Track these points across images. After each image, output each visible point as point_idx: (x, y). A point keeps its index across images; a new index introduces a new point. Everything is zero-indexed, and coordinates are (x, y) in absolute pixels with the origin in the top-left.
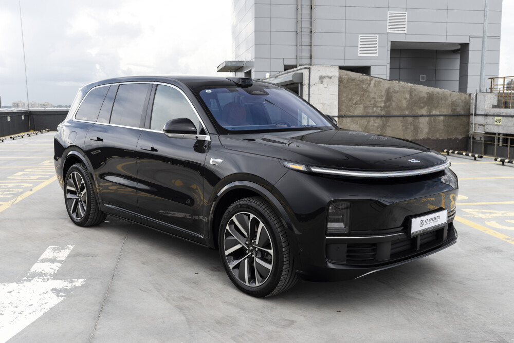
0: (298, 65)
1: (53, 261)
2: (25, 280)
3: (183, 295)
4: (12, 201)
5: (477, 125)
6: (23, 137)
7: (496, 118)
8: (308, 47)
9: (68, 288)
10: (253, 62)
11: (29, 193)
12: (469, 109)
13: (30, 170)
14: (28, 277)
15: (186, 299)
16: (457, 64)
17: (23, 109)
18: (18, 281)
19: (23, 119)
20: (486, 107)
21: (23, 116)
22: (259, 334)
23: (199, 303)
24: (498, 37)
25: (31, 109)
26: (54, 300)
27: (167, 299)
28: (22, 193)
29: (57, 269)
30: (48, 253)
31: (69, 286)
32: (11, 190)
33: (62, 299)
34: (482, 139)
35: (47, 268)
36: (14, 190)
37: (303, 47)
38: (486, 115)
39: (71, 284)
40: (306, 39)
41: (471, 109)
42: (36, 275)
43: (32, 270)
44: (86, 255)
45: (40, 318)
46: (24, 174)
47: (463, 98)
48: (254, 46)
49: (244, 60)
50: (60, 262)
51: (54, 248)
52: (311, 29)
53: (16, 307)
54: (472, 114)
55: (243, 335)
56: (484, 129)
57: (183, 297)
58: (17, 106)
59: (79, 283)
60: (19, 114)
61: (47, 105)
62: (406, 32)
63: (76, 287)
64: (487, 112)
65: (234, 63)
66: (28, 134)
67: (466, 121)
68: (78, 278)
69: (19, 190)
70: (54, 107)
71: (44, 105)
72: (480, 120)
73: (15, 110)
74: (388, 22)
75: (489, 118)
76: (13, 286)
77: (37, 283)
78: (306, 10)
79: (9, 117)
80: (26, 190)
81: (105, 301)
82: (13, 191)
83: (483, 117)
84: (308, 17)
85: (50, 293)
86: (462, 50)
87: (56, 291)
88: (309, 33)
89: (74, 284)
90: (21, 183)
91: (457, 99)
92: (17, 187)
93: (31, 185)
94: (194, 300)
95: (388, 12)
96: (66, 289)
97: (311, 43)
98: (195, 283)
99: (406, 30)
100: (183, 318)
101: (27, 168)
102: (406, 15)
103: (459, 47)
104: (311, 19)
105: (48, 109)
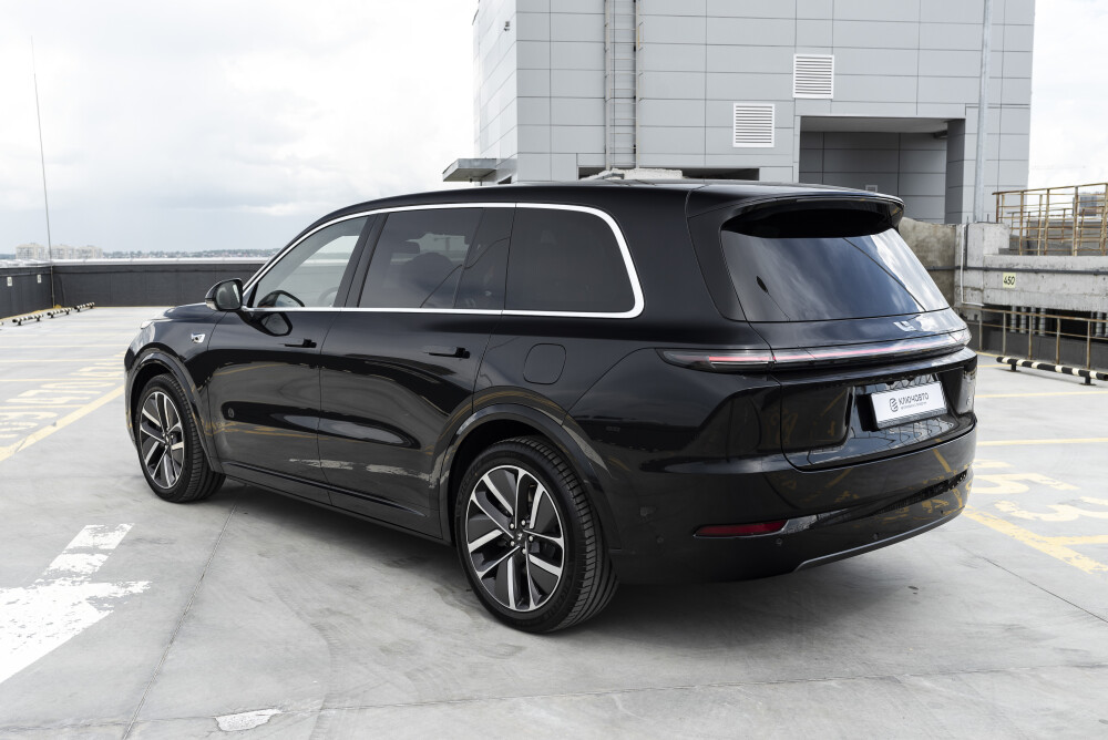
0: (608, 168)
1: (92, 551)
2: (40, 584)
3: (328, 606)
4: (16, 445)
5: (969, 290)
6: (38, 320)
7: (1006, 275)
8: (629, 130)
9: (119, 596)
10: (514, 161)
11: (50, 430)
12: (953, 257)
13: (52, 386)
14: (45, 578)
15: (331, 612)
16: (940, 162)
17: (39, 262)
18: (27, 583)
19: (39, 281)
20: (985, 252)
21: (39, 276)
22: (454, 668)
23: (355, 619)
24: (1026, 106)
25: (56, 261)
26: (92, 616)
27: (298, 613)
28: (35, 430)
29: (100, 564)
30: (84, 538)
31: (121, 593)
32: (14, 424)
33: (107, 613)
34: (979, 318)
35: (81, 563)
36: (20, 424)
37: (618, 130)
38: (986, 270)
39: (124, 590)
40: (623, 114)
41: (957, 256)
42: (58, 574)
43: (54, 565)
44: (154, 541)
45: (65, 645)
46: (40, 394)
47: (940, 234)
48: (516, 129)
49: (498, 157)
50: (105, 552)
51: (95, 529)
52: (635, 92)
53: (23, 627)
54: (959, 268)
55: (427, 669)
56: (983, 298)
57: (328, 610)
58: (28, 254)
59: (138, 587)
60: (31, 272)
61: (90, 251)
62: (831, 96)
63: (132, 595)
64: (988, 264)
65: (476, 164)
66: (49, 314)
67: (947, 282)
68: (136, 580)
69: (29, 424)
70: (106, 255)
71: (84, 253)
72: (973, 279)
73: (23, 263)
74: (795, 75)
75: (993, 275)
76: (18, 593)
77: (61, 589)
78: (623, 54)
79: (9, 279)
80: (42, 424)
81: (185, 616)
82: (17, 426)
83: (981, 272)
84: (628, 65)
85: (86, 605)
86: (952, 131)
87: (96, 602)
88: (630, 101)
89: (130, 589)
90: (33, 410)
91: (927, 237)
92: (27, 418)
93: (55, 415)
94: (348, 615)
95: (795, 56)
96: (115, 598)
97: (634, 121)
98: (353, 587)
99: (832, 92)
100: (323, 642)
101: (46, 383)
102: (833, 61)
103: (945, 127)
104: (634, 71)
105: (94, 260)
